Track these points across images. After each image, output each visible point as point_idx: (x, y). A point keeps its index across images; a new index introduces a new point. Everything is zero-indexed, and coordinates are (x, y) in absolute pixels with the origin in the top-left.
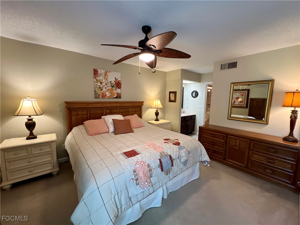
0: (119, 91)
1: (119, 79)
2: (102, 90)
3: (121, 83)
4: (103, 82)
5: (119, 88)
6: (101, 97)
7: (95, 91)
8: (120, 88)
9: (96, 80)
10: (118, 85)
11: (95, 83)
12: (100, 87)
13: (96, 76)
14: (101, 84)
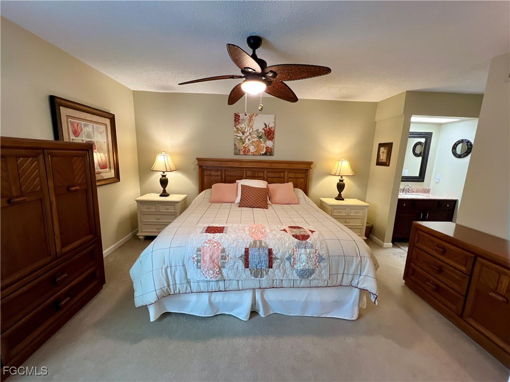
0: (269, 143)
1: (272, 125)
2: (244, 143)
3: (274, 131)
4: (246, 131)
5: (269, 140)
6: (242, 153)
7: (235, 145)
8: (272, 139)
9: (237, 128)
10: (269, 134)
11: (236, 134)
12: (241, 139)
13: (237, 123)
14: (243, 134)
